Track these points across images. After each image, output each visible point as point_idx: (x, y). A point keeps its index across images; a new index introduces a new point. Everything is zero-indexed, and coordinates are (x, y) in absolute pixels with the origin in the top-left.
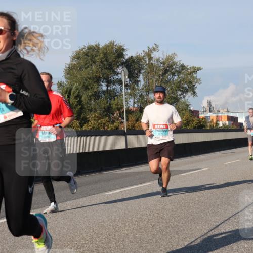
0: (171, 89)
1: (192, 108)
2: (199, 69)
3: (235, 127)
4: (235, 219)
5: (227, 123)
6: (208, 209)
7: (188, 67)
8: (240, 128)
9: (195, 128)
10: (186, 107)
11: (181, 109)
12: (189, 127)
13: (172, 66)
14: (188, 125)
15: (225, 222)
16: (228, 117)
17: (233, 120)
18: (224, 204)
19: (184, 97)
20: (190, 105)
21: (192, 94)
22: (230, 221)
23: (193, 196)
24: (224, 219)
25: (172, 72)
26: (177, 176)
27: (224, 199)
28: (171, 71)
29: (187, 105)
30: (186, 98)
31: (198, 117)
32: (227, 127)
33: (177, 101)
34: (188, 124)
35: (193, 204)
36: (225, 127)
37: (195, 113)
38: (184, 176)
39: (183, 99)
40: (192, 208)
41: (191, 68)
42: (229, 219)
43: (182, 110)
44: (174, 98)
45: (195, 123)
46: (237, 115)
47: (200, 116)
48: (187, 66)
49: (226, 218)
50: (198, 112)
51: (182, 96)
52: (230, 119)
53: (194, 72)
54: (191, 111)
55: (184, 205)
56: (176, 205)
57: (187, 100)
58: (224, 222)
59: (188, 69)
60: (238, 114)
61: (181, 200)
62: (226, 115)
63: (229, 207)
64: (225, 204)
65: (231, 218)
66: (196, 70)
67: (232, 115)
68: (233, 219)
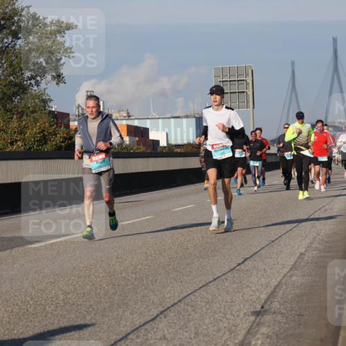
0: (11, 65)
1: (54, 107)
2: (69, 27)
3: (142, 149)
4: (138, 337)
5: (127, 139)
6: (85, 317)
7: (48, 21)
8: (153, 149)
9: (59, 148)
10: (42, 104)
11: (31, 109)
12: (47, 148)
13: (11, 18)
14: (46, 143)
15: (119, 344)
16: (129, 127)
17: (140, 133)
18: (115, 306)
19: (38, 84)
20: (51, 100)
21: (54, 78)
22: (128, 342)
23: (54, 291)
24: (114, 338)
25: (11, 31)
26: (21, 249)
27: (116, 298)
28: (10, 28)
29: (45, 102)
30: (43, 86)
31: (67, 126)
32: (126, 148)
33: (23, 93)
34: (44, 140)
35: (53, 307)
36: (122, 149)
37: (61, 118)
38: (35, 249)
39: (35, 88)
40: (49, 315)
41: (52, 23)
42: (126, 337)
43: (33, 112)
44: (16, 85)
45: (58, 139)
46: (147, 124)
47: (71, 123)
48: (44, 19)
49: (121, 337)
50: (67, 115)
51: (33, 82)
52: (133, 131)
53: (59, 32)
54: (51, 113)
55: (34, 309)
56: (16, 309)
57: (45, 89)
58: (115, 343)
59: (45, 25)
60: (148, 121)
61: (28, 298)
62: (125, 122)
63: (128, 313)
64: (119, 307)
65: (130, 336)
66: (63, 28)
67: (136, 123)
68: (135, 336)
